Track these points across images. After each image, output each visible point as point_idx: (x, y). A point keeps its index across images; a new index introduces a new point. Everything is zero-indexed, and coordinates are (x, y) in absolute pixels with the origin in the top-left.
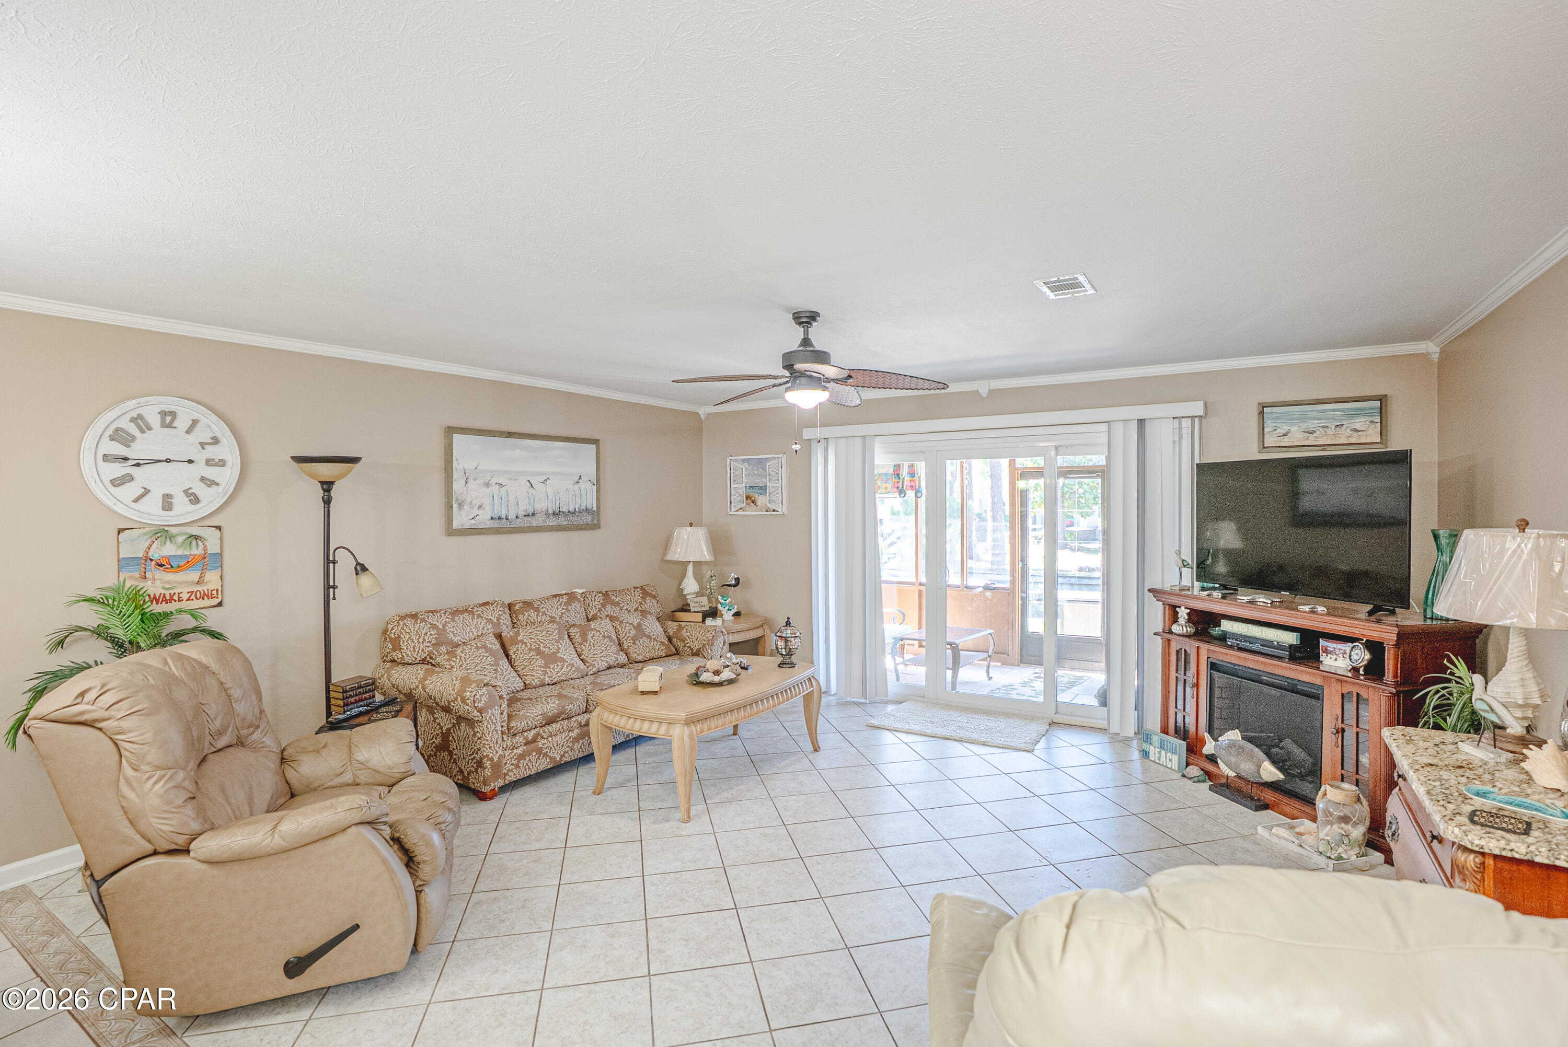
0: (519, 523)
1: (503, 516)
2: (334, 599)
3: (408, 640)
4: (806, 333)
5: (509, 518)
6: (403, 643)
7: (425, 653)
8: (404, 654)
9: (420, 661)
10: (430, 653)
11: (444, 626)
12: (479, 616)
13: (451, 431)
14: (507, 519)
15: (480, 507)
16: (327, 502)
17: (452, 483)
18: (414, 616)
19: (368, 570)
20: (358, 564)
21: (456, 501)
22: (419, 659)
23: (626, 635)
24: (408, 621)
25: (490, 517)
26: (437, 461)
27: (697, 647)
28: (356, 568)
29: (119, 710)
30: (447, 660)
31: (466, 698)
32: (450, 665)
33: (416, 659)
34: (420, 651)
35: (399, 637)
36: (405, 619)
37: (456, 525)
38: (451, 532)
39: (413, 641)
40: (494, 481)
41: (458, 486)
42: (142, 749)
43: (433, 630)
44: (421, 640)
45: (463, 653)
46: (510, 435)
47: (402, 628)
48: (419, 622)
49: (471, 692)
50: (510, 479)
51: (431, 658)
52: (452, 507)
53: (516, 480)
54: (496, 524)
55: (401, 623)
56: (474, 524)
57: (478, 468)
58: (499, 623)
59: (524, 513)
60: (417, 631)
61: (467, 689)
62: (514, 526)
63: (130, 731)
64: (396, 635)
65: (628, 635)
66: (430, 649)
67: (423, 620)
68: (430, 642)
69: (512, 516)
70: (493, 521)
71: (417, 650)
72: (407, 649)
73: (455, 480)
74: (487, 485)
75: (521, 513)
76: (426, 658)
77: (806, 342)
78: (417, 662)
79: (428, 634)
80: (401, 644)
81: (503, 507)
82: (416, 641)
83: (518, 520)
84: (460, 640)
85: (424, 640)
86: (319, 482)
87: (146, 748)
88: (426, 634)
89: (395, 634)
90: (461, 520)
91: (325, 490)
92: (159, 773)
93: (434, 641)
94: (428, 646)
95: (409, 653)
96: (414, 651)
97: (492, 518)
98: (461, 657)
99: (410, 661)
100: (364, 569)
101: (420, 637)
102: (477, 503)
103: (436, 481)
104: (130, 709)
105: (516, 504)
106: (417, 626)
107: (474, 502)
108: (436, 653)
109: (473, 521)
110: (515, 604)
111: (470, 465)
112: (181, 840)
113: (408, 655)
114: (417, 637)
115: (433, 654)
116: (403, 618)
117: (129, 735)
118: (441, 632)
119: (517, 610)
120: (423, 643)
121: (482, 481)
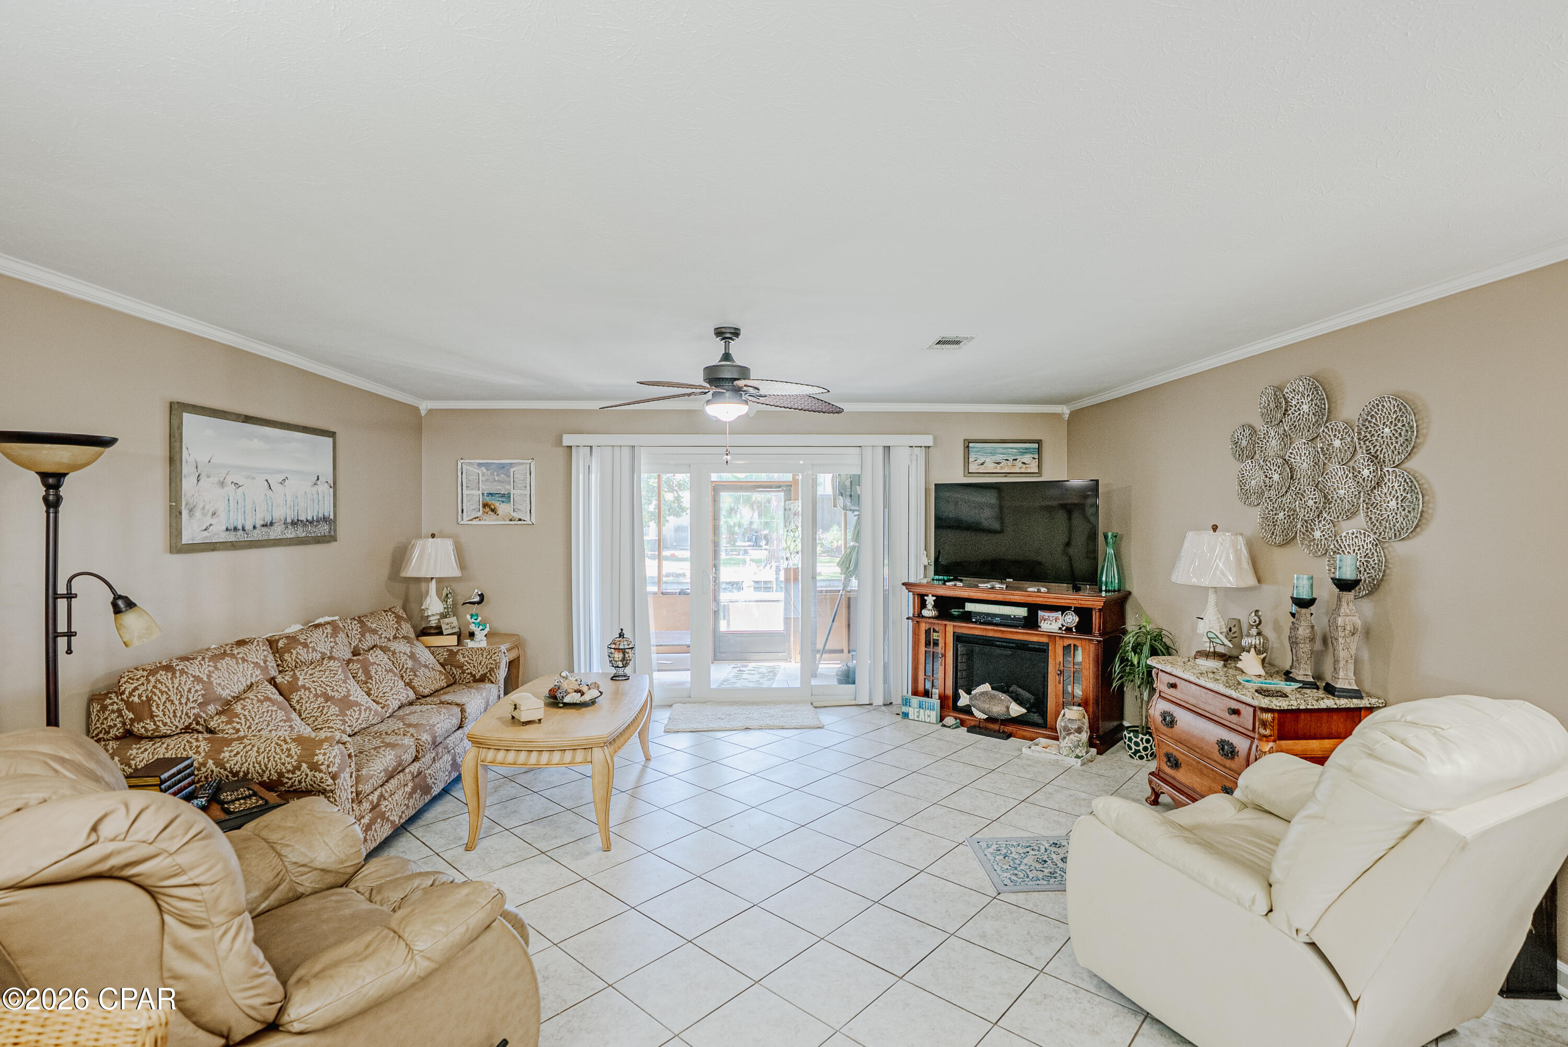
0: (257, 535)
1: (240, 527)
2: (69, 651)
3: (165, 702)
4: (727, 347)
5: (246, 528)
6: (158, 707)
7: (189, 717)
8: (160, 724)
9: (181, 729)
10: (197, 716)
11: (209, 676)
12: (244, 660)
13: (177, 409)
14: (244, 529)
15: (214, 514)
16: (52, 504)
17: (181, 480)
18: (168, 668)
19: (135, 605)
20: (117, 597)
21: (186, 505)
22: (181, 726)
23: (403, 667)
24: (162, 675)
25: (224, 528)
26: (160, 450)
27: (481, 672)
28: (114, 605)
29: (172, 838)
30: (227, 723)
31: (320, 763)
32: (234, 728)
33: (177, 727)
34: (183, 716)
35: (149, 699)
36: (157, 673)
37: (186, 539)
38: (177, 547)
39: (173, 703)
40: (229, 480)
41: (188, 484)
42: (213, 891)
43: (198, 684)
44: (184, 701)
45: (245, 710)
46: (247, 419)
47: (154, 687)
48: (178, 674)
49: (325, 754)
50: (247, 477)
51: (198, 723)
52: (180, 513)
53: (253, 478)
54: (231, 537)
55: (152, 679)
56: (206, 537)
57: (212, 461)
58: (267, 667)
59: (262, 523)
60: (177, 689)
61: (318, 752)
62: (251, 539)
63: (192, 868)
64: (144, 698)
65: (405, 666)
66: (196, 711)
67: (182, 672)
68: (195, 701)
69: (249, 527)
70: (228, 532)
71: (178, 715)
72: (164, 715)
73: (185, 477)
74: (222, 484)
75: (259, 523)
76: (190, 724)
77: (727, 357)
78: (178, 731)
79: (193, 691)
80: (154, 709)
81: (239, 515)
82: (177, 702)
83: (256, 531)
84: (229, 695)
85: (188, 699)
86: (38, 473)
87: (218, 888)
88: (189, 691)
89: (140, 696)
90: (191, 533)
91: (48, 487)
92: (237, 921)
93: (200, 700)
94: (194, 708)
95: (168, 721)
96: (175, 716)
97: (227, 529)
98: (245, 715)
99: (169, 732)
100: (130, 605)
101: (182, 696)
102: (210, 508)
103: (159, 474)
104: (186, 833)
105: (254, 510)
106: (176, 682)
107: (207, 507)
108: (204, 715)
109: (206, 533)
110: (278, 641)
111: (203, 458)
112: (270, 1014)
113: (165, 724)
114: (179, 697)
115: (201, 717)
116: (153, 672)
117: (192, 874)
118: (208, 685)
119: (281, 648)
120: (186, 704)
121: (216, 480)
